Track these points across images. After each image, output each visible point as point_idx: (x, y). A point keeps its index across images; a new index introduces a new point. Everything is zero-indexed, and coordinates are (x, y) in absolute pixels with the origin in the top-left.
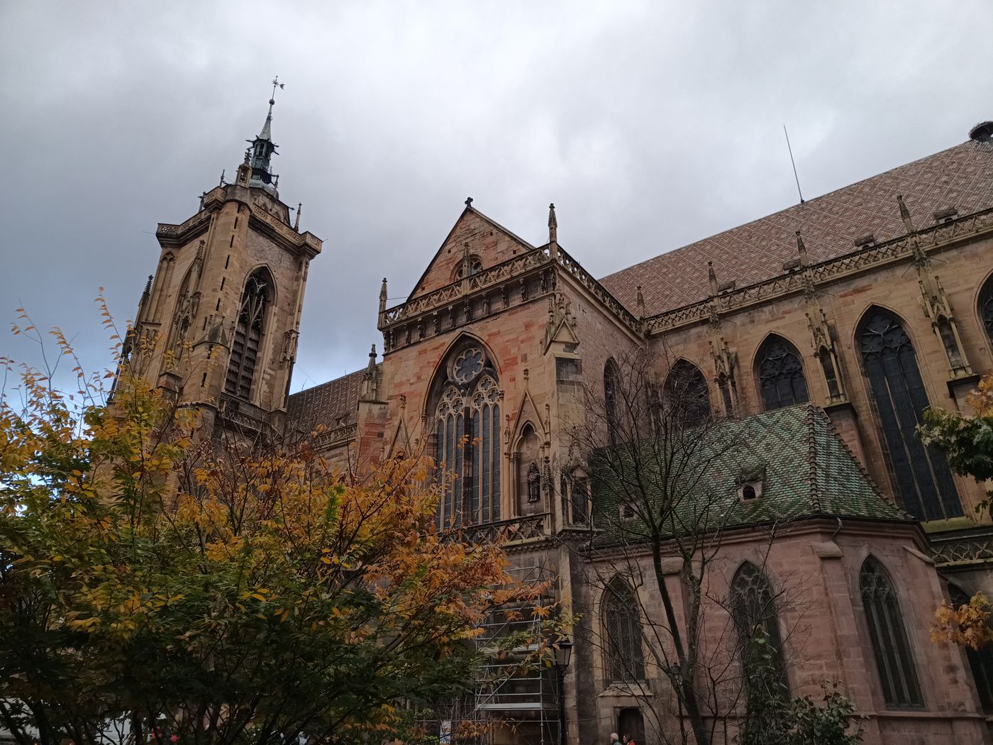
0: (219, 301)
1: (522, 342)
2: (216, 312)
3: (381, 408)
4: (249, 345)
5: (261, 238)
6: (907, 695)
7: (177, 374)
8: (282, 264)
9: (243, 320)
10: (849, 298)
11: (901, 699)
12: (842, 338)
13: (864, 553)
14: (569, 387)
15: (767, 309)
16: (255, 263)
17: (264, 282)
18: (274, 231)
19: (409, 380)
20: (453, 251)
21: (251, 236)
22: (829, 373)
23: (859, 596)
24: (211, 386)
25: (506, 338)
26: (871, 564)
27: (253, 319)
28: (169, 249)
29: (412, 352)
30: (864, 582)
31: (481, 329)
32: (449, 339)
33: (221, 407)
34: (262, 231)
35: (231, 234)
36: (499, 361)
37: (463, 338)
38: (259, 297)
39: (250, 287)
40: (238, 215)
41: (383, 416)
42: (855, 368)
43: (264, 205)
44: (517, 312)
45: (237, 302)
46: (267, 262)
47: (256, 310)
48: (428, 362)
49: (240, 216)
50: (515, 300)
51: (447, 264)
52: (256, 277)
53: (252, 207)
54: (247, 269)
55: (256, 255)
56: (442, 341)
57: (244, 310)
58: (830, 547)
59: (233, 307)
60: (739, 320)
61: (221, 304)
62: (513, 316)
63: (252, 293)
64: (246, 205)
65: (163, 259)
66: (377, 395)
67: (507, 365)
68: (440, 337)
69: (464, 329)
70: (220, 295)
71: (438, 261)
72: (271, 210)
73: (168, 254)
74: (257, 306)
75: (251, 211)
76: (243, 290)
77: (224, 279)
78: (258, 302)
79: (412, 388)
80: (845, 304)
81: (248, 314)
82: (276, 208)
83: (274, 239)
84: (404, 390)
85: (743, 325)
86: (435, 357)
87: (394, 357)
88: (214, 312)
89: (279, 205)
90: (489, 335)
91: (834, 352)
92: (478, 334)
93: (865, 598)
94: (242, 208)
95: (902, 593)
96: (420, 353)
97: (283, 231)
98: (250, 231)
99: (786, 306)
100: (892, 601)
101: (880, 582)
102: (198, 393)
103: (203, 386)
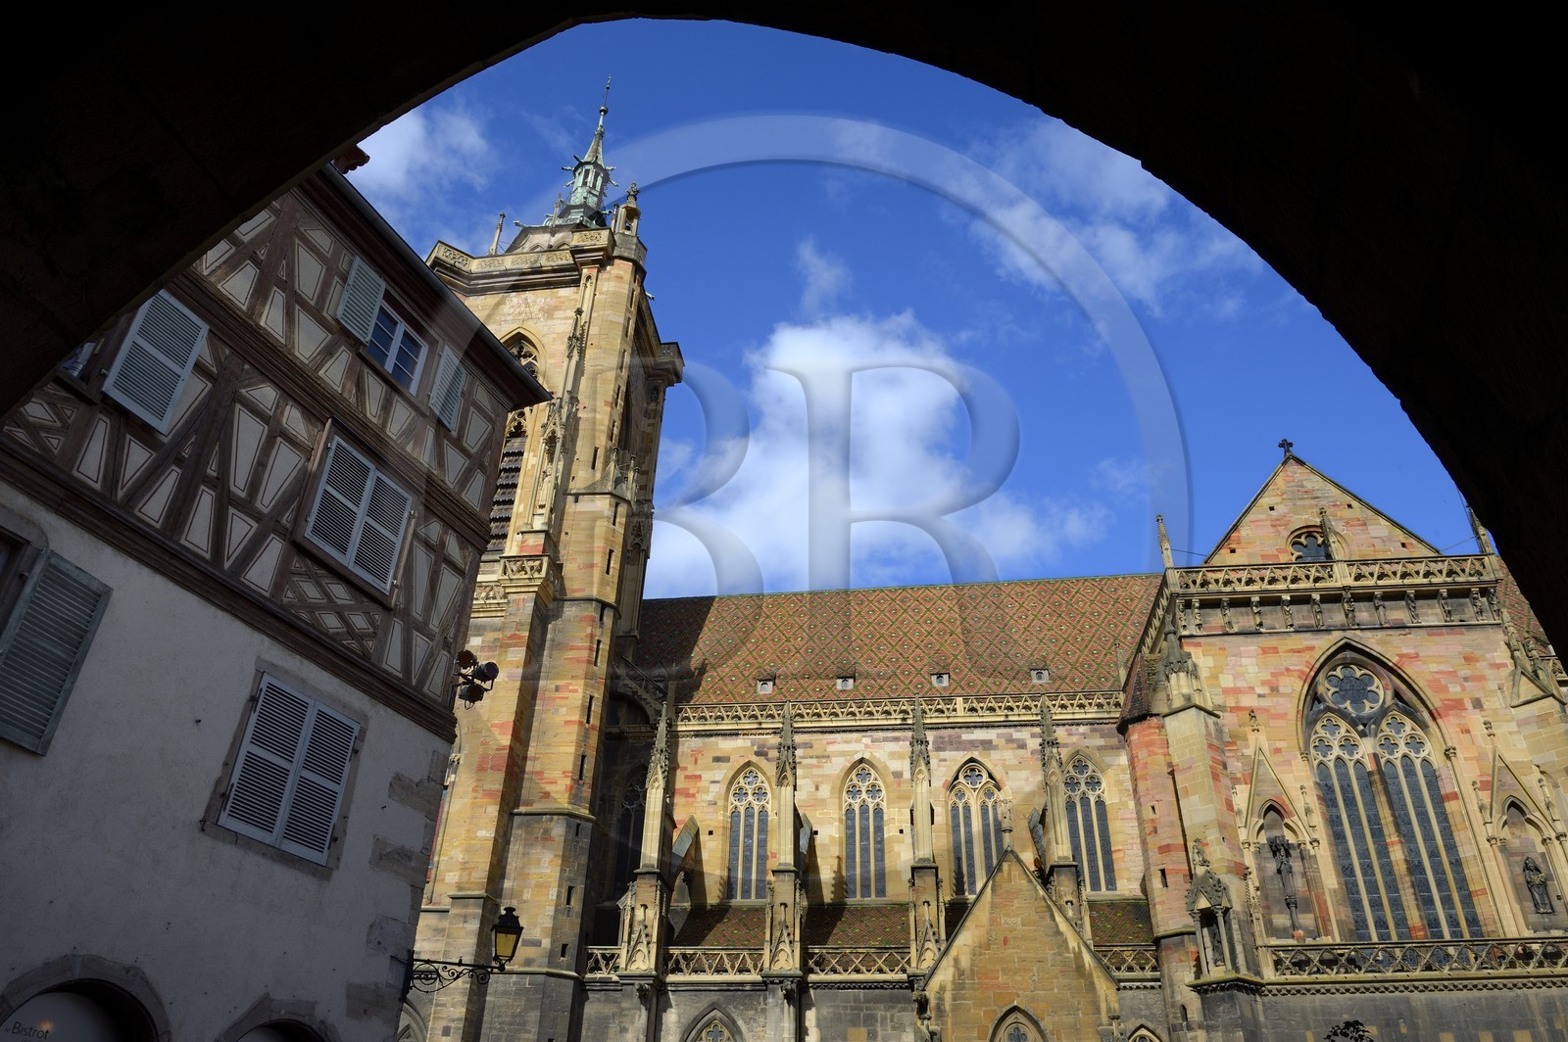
0: (614, 424)
1: (1466, 679)
2: (612, 443)
19: (1252, 688)
20: (1280, 510)
24: (619, 577)
25: (1434, 667)
29: (1251, 646)
31: (1382, 642)
32: (1324, 644)
35: (627, 315)
37: (1347, 647)
44: (1442, 634)
48: (1287, 670)
50: (1427, 615)
56: (1306, 643)
62: (1435, 637)
67: (1449, 708)
68: (1298, 636)
69: (1349, 634)
79: (1263, 703)
84: (1248, 701)
86: (1302, 664)
87: (1210, 644)
88: (608, 443)
90: (1402, 656)
92: (1378, 648)
96: (1265, 651)
102: (603, 583)
103: (608, 572)
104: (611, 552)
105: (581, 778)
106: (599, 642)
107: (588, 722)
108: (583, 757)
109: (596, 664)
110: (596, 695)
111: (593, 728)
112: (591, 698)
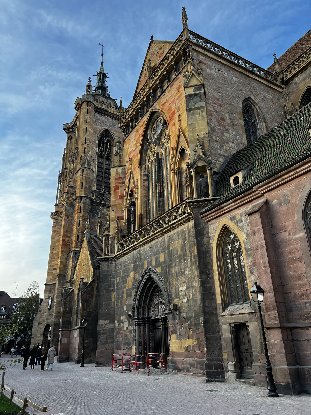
0: (85, 149)
1: (177, 100)
2: (84, 154)
3: (123, 169)
4: (105, 167)
5: (103, 117)
7: (73, 186)
8: (115, 127)
9: (100, 156)
14: (195, 112)
16: (101, 128)
17: (108, 137)
18: (108, 111)
19: (133, 149)
21: (97, 116)
24: (85, 187)
25: (170, 102)
27: (105, 155)
28: (70, 134)
29: (134, 133)
31: (159, 104)
33: (93, 197)
34: (102, 113)
35: (86, 117)
36: (167, 118)
37: (152, 114)
38: (107, 144)
39: (101, 141)
40: (88, 108)
41: (124, 172)
43: (103, 101)
44: (174, 83)
45: (95, 148)
46: (107, 127)
47: (106, 150)
48: (139, 135)
49: (89, 108)
50: (173, 76)
51: (145, 78)
52: (104, 135)
53: (95, 103)
54: (98, 132)
55: (101, 125)
56: (143, 121)
57: (101, 151)
59: (94, 151)
61: (86, 150)
62: (172, 88)
63: (103, 143)
64: (91, 102)
65: (68, 139)
66: (121, 162)
68: (143, 119)
69: (152, 108)
70: (85, 146)
71: (141, 79)
72: (106, 103)
73: (69, 137)
74: (106, 149)
75: (94, 105)
76: (97, 142)
77: (86, 138)
78: (107, 147)
79: (134, 153)
81: (103, 153)
82: (109, 101)
83: (109, 115)
84: (131, 155)
88: (83, 155)
89: (110, 100)
90: (162, 105)
92: (158, 108)
94: (89, 104)
96: (136, 132)
97: (113, 111)
98: (96, 114)
102: (80, 192)
103: (82, 188)
104: (82, 183)
105: (78, 241)
106: (80, 206)
107: (79, 227)
108: (78, 236)
109: (80, 212)
110: (80, 220)
111: (80, 228)
112: (79, 221)
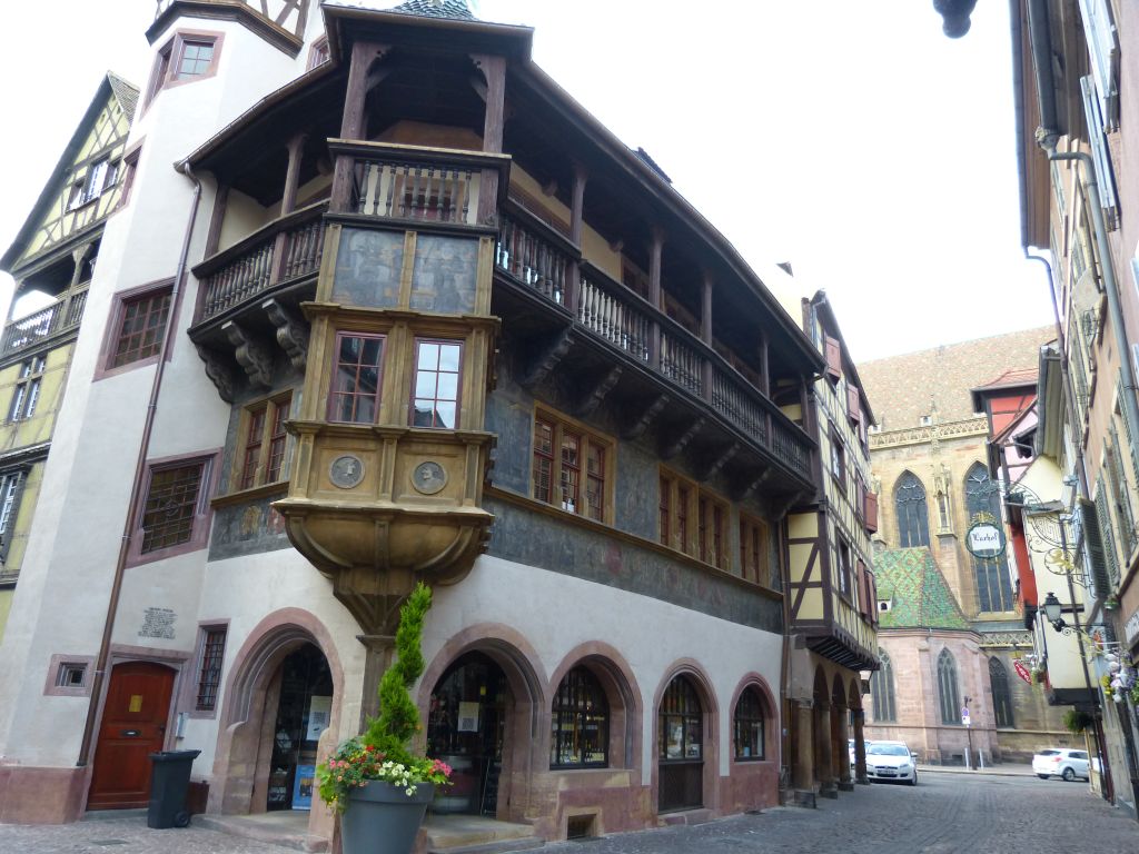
6: (954, 718)
10: (962, 453)
11: (951, 719)
12: (954, 481)
13: (942, 647)
15: (904, 450)
22: (943, 509)
23: (936, 669)
26: (945, 652)
30: (940, 661)
42: (960, 504)
58: (924, 644)
60: (885, 455)
80: (959, 457)
85: (887, 459)
91: (947, 495)
93: (939, 670)
95: (959, 668)
99: (919, 450)
100: (953, 672)
101: (948, 662)
